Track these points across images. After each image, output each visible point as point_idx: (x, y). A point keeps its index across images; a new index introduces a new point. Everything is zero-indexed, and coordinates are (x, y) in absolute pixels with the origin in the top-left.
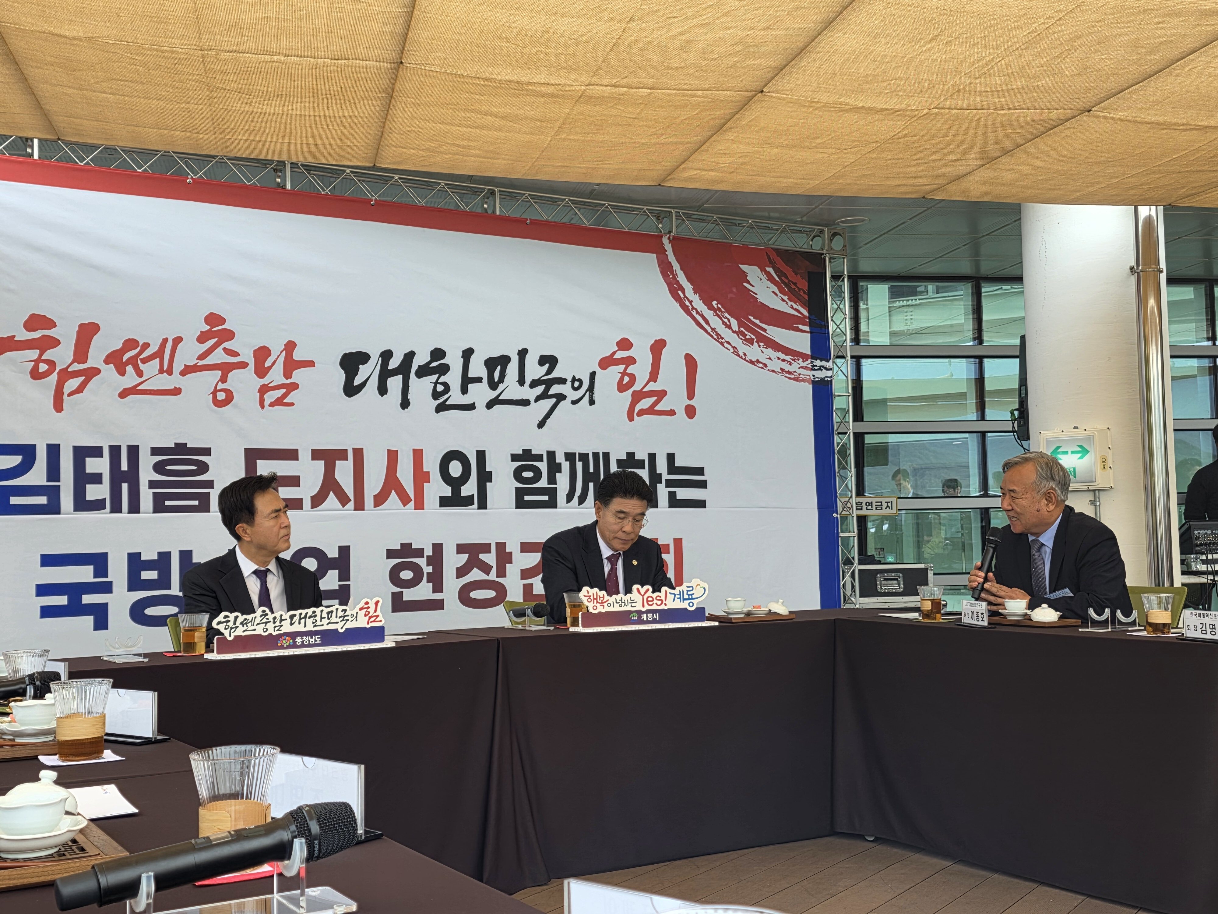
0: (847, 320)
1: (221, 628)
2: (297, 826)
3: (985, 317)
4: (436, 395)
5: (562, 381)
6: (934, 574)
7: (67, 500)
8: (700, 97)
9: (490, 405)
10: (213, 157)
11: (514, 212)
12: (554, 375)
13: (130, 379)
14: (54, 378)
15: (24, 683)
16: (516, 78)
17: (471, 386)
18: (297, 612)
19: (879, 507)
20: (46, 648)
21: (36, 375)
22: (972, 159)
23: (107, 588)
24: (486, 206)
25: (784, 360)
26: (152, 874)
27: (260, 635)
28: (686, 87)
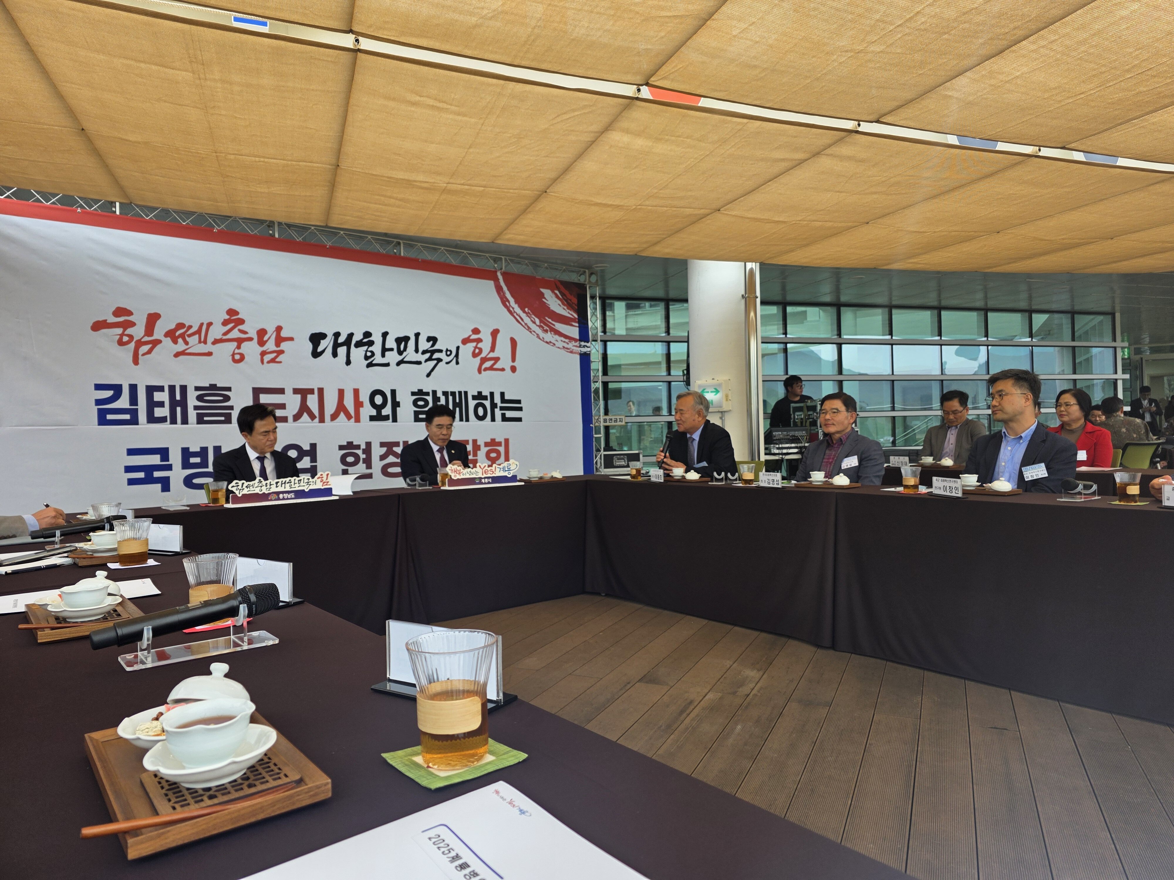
0: (598, 321)
1: (234, 489)
2: (242, 598)
3: (672, 321)
4: (366, 358)
5: (440, 351)
6: (643, 456)
7: (142, 416)
8: (511, 193)
9: (398, 364)
10: (230, 217)
11: (412, 254)
12: (436, 347)
13: (181, 346)
14: (132, 345)
15: (103, 522)
16: (406, 178)
17: (387, 353)
18: (280, 480)
19: (616, 421)
20: (119, 502)
21: (121, 343)
22: (660, 234)
23: (169, 468)
24: (395, 251)
25: (564, 342)
26: (151, 627)
27: (258, 493)
28: (503, 187)
